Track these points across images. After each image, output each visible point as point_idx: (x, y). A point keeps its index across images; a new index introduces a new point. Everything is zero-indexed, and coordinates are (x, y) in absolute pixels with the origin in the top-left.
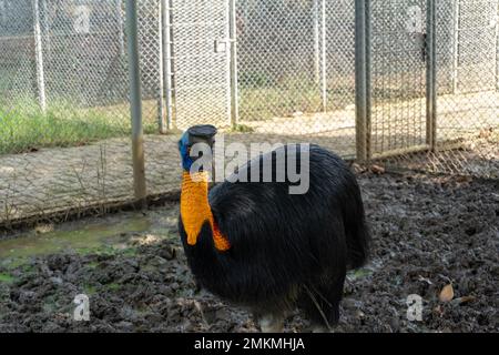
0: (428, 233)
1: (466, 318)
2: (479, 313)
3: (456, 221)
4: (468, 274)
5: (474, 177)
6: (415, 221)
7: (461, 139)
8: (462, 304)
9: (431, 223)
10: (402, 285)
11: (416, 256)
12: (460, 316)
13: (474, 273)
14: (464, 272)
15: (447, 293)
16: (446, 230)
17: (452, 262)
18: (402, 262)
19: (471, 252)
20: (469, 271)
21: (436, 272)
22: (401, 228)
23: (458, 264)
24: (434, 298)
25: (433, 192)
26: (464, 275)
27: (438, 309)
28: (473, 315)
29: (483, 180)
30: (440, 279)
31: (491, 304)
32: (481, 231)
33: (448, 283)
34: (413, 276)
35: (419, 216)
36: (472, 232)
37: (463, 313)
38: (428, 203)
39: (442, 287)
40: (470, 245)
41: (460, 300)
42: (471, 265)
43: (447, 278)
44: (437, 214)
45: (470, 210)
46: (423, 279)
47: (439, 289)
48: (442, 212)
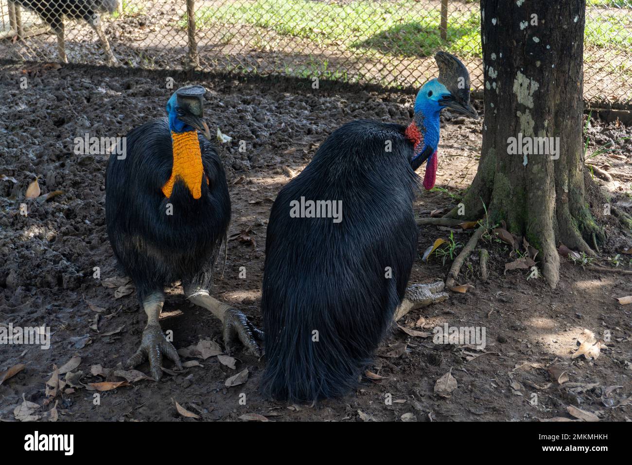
0: (13, 128)
1: (53, 214)
2: (66, 207)
3: (43, 112)
4: (56, 168)
8: (49, 200)
9: (18, 116)
12: (47, 213)
13: (63, 165)
14: (52, 166)
15: (34, 190)
16: (33, 123)
17: (39, 156)
19: (59, 145)
20: (57, 164)
21: (22, 169)
23: (46, 158)
24: (20, 197)
26: (51, 170)
27: (23, 208)
28: (60, 210)
29: (72, 66)
30: (26, 177)
31: (78, 196)
32: (70, 120)
33: (34, 179)
35: (4, 110)
36: (60, 123)
37: (50, 210)
38: (14, 95)
39: (28, 184)
40: (58, 137)
41: (47, 196)
42: (59, 157)
43: (34, 175)
44: (23, 107)
45: (59, 99)
46: (7, 178)
47: (25, 186)
48: (29, 103)
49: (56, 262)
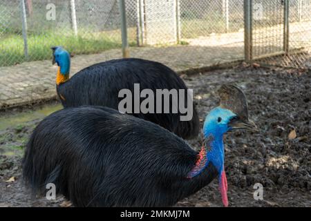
0: (282, 102)
1: (303, 149)
2: (309, 146)
3: (298, 94)
4: (304, 124)
5: (309, 70)
6: (276, 95)
7: (303, 48)
8: (300, 141)
9: (284, 95)
10: (268, 130)
11: (276, 114)
12: (299, 147)
13: (308, 123)
14: (302, 123)
15: (293, 135)
16: (293, 99)
17: (296, 117)
18: (269, 117)
19: (306, 112)
20: (305, 122)
21: (287, 123)
22: (268, 98)
23: (299, 118)
24: (285, 138)
25: (286, 79)
26: (302, 125)
27: (287, 144)
28: (306, 147)
30: (289, 127)
33: (293, 129)
34: (274, 125)
35: (278, 91)
36: (307, 100)
37: (301, 146)
38: (283, 84)
39: (290, 131)
40: (306, 108)
41: (299, 138)
42: (306, 119)
43: (293, 126)
44: (288, 90)
45: (307, 88)
46: (279, 127)
47: (288, 132)
48: (291, 89)
49: (304, 175)
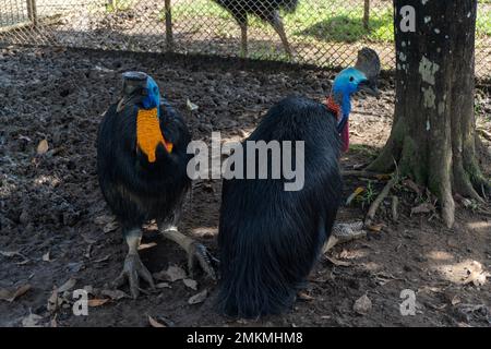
0: (29, 98)
1: (58, 165)
2: (68, 160)
3: (50, 86)
4: (61, 129)
5: (68, 47)
6: (18, 88)
7: (59, 16)
8: (54, 155)
9: (33, 88)
10: (6, 144)
11: (18, 119)
12: (53, 164)
13: (66, 127)
14: (58, 128)
15: (43, 147)
16: (44, 94)
17: (48, 120)
18: (6, 124)
19: (64, 111)
20: (62, 126)
21: (34, 130)
22: (7, 95)
23: (53, 121)
24: (32, 152)
25: (35, 63)
26: (57, 131)
27: (34, 161)
28: (63, 163)
29: (75, 49)
30: (38, 136)
31: (77, 152)
32: (72, 92)
33: (43, 138)
34: (14, 135)
35: (22, 83)
36: (65, 93)
37: (56, 162)
38: (30, 72)
39: (39, 142)
40: (64, 105)
41: (53, 151)
42: (63, 121)
43: (43, 134)
44: (37, 81)
45: (64, 75)
46: (22, 137)
47: (36, 144)
48: (42, 79)
49: (59, 204)
